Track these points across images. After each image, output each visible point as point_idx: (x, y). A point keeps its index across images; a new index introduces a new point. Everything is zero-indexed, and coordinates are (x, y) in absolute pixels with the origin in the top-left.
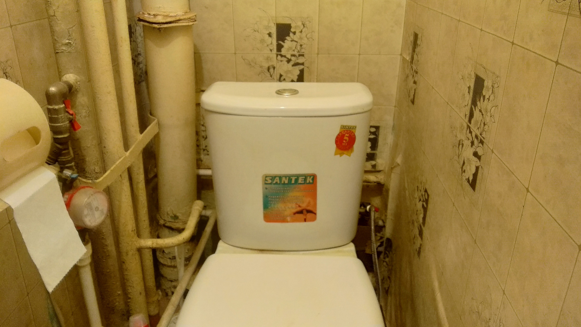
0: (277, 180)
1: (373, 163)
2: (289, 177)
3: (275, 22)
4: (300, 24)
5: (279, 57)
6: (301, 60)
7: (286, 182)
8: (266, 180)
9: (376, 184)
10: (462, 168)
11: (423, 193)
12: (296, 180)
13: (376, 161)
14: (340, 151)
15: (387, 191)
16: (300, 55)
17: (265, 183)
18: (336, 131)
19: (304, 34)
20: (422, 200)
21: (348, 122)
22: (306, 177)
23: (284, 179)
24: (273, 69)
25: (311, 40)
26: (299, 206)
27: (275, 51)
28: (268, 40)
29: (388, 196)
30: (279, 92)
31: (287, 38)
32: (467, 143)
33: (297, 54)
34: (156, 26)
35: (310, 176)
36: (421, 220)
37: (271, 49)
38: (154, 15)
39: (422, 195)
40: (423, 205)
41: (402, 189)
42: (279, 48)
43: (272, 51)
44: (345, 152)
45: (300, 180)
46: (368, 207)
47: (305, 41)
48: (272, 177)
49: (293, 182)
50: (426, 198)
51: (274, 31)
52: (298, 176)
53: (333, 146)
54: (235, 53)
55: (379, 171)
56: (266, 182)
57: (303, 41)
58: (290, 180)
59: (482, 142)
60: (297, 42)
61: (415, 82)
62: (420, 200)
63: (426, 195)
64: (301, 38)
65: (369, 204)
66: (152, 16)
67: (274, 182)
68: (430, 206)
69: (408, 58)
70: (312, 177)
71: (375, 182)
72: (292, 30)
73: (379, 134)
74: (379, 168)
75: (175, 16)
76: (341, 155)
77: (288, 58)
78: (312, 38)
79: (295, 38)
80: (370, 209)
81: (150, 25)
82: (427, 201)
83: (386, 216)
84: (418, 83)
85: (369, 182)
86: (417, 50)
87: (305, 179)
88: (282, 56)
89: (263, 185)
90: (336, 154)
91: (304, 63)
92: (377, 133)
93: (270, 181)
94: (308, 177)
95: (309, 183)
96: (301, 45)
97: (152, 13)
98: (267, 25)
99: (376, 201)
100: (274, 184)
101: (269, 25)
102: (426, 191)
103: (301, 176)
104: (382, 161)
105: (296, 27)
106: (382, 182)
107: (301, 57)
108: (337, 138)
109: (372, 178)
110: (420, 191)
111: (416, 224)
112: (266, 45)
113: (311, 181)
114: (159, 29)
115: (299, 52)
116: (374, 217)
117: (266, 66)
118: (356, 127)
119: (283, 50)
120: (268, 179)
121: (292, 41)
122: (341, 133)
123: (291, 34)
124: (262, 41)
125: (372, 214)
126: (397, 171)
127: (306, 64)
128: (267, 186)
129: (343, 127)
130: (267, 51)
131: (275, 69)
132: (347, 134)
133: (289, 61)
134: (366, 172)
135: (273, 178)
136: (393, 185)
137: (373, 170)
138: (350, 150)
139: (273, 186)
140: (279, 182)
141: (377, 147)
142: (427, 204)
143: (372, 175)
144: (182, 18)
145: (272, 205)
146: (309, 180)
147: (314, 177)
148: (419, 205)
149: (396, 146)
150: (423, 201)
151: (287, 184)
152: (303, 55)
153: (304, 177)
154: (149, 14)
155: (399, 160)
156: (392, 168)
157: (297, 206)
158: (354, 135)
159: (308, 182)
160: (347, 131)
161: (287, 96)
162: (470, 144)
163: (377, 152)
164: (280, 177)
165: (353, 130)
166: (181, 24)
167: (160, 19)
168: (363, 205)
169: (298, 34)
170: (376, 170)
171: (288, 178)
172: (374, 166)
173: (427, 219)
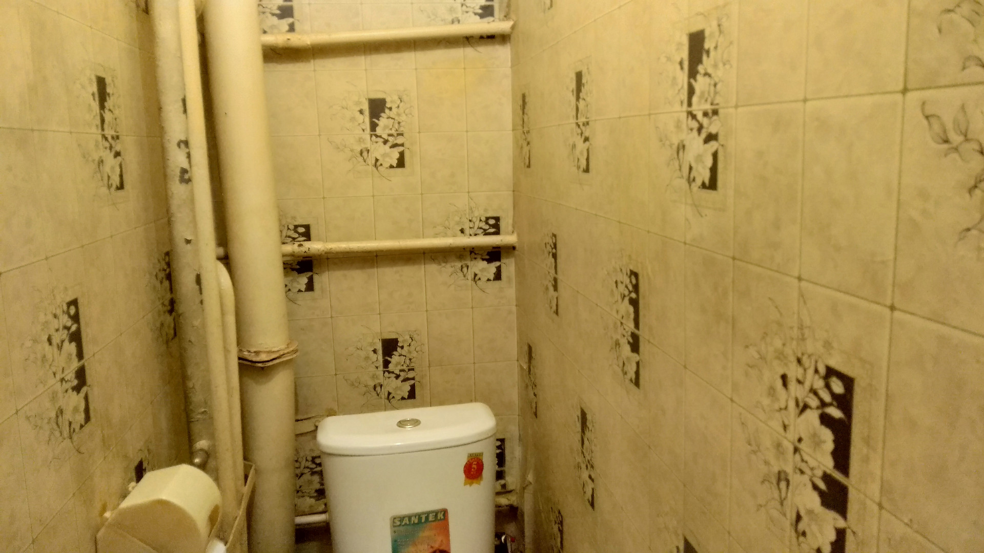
0: (406, 521)
1: (502, 482)
2: (419, 516)
3: (380, 338)
4: (408, 337)
5: (386, 374)
6: (411, 374)
7: (416, 521)
8: (394, 522)
9: (508, 507)
10: (583, 490)
11: (558, 515)
12: (427, 518)
13: (505, 480)
14: (470, 481)
15: (523, 515)
16: (409, 370)
17: (393, 525)
18: (464, 461)
19: (412, 348)
20: (557, 522)
21: (475, 449)
22: (436, 513)
23: (413, 519)
24: (380, 387)
25: (420, 353)
26: (432, 547)
27: (381, 368)
28: (373, 357)
29: (523, 521)
30: (401, 424)
31: (395, 353)
32: (584, 466)
33: (406, 369)
34: (260, 365)
35: (441, 512)
36: (559, 544)
37: (377, 366)
38: (255, 352)
39: (557, 517)
40: (559, 528)
41: (537, 513)
42: (386, 364)
43: (379, 368)
44: (475, 481)
45: (431, 518)
46: (503, 538)
47: (414, 354)
48: (400, 518)
49: (423, 520)
50: (561, 519)
51: (379, 347)
52: (428, 514)
53: (462, 476)
54: (336, 375)
55: (510, 492)
56: (395, 525)
57: (412, 355)
58: (420, 518)
59: (592, 467)
60: (406, 356)
61: (535, 395)
62: (556, 523)
63: (560, 517)
64: (410, 352)
65: (504, 534)
66: (253, 354)
67: (403, 523)
68: (565, 529)
69: (525, 367)
70: (443, 513)
71: (507, 506)
72: (400, 344)
73: (504, 448)
74: (510, 487)
75: (278, 351)
76: (471, 484)
77: (396, 374)
78: (421, 351)
79: (404, 352)
80: (505, 540)
81: (253, 364)
82: (561, 523)
83: (524, 545)
84: (537, 396)
85: (500, 507)
86: (533, 361)
87: (436, 516)
88: (389, 372)
89: (391, 528)
90: (465, 484)
91: (414, 377)
92: (503, 447)
93: (398, 523)
94: (439, 514)
95: (441, 519)
96: (410, 359)
97: (253, 350)
98: (371, 341)
99: (511, 529)
100: (403, 525)
101: (374, 342)
102: (559, 513)
103: (431, 513)
104: (512, 480)
105: (404, 341)
106: (515, 504)
107: (410, 372)
108: (465, 467)
109: (504, 501)
110: (555, 512)
111: (555, 549)
112: (371, 362)
113: (442, 517)
114: (262, 368)
115: (408, 366)
116: (511, 549)
117: (372, 384)
118: (482, 454)
119: (390, 365)
120: (396, 521)
121: (400, 356)
122: (469, 461)
123: (399, 349)
124: (367, 358)
125: (509, 545)
126: (530, 489)
127: (417, 379)
128: (396, 529)
129: (470, 455)
130: (372, 369)
131: (383, 387)
132: (475, 461)
133: (397, 377)
134: (498, 494)
135: (402, 519)
136: (527, 508)
137: (503, 491)
138: (479, 478)
139: (401, 528)
140: (408, 523)
141: (505, 462)
142: (562, 526)
143: (503, 497)
144: (286, 352)
145: (403, 551)
146: (440, 516)
147: (445, 512)
148: (556, 528)
149: (525, 459)
150: (559, 524)
151: (416, 524)
152: (413, 369)
153: (435, 514)
154: (249, 352)
155: (530, 477)
156: (524, 488)
157: (429, 547)
158: (482, 462)
159: (439, 518)
160: (474, 458)
161: (409, 429)
162: (585, 468)
163: (506, 468)
164: (410, 517)
165: (481, 458)
166: (285, 359)
167: (263, 357)
168: (498, 535)
169: (406, 348)
170: (507, 490)
171: (417, 517)
172: (504, 486)
173: (565, 543)
